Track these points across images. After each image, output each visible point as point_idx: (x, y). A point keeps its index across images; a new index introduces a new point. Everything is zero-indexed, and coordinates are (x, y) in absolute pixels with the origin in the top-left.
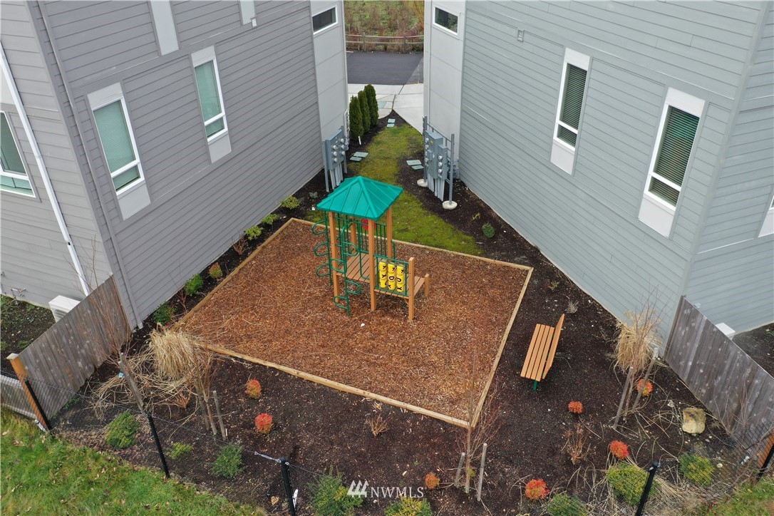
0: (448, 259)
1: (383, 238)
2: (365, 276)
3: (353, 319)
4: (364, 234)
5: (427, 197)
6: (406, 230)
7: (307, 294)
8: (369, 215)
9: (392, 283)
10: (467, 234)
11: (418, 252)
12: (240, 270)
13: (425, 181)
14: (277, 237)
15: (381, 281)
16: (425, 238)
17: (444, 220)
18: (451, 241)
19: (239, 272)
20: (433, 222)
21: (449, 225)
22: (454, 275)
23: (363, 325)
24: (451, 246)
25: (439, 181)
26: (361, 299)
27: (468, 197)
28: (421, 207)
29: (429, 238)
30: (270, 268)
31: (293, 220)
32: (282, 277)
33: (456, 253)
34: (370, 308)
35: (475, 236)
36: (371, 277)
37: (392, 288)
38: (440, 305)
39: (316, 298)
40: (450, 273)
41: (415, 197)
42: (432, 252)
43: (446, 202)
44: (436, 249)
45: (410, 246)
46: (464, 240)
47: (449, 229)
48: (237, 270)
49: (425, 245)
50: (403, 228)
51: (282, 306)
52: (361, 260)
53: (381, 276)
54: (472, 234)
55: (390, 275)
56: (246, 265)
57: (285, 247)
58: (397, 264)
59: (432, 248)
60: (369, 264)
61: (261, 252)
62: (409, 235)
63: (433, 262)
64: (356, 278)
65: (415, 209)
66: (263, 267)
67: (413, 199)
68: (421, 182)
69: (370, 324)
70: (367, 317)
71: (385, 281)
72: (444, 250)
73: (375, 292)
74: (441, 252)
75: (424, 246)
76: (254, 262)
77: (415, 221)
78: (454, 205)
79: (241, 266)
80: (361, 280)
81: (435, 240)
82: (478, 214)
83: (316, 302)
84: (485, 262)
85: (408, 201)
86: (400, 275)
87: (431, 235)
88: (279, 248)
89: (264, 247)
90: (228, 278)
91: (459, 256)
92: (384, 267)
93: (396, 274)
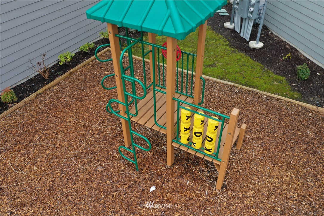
0: (260, 100)
1: (190, 72)
2: (161, 122)
3: (142, 177)
4: (161, 64)
5: (233, 37)
6: (214, 65)
7: (96, 132)
8: (169, 29)
9: (198, 142)
10: (278, 74)
11: (227, 90)
12: (38, 95)
13: (231, 24)
14: (88, 64)
15: (182, 134)
16: (234, 75)
17: (252, 58)
18: (262, 81)
19: (36, 98)
20: (240, 59)
21: (258, 64)
22: (270, 122)
23: (153, 189)
24: (262, 86)
25: (247, 21)
26: (157, 145)
27: (272, 39)
28: (228, 45)
29: (238, 75)
30: (69, 95)
31: (108, 50)
32: (77, 108)
33: (269, 94)
34: (165, 160)
35: (287, 77)
36: (169, 126)
37: (198, 146)
38: (256, 165)
39: (105, 139)
40: (265, 119)
41: (222, 36)
42: (241, 91)
43: (252, 42)
44: (246, 88)
45: (217, 82)
46: (276, 80)
47: (259, 68)
48: (34, 95)
49: (234, 82)
50: (211, 63)
51: (62, 147)
52: (155, 102)
53: (182, 129)
54: (283, 74)
55: (195, 130)
56: (46, 90)
57: (93, 74)
58: (208, 115)
59: (241, 86)
60: (168, 108)
61: (67, 78)
62: (216, 70)
63: (243, 103)
64: (149, 126)
65: (222, 47)
66: (63, 94)
67: (220, 38)
68: (228, 25)
69: (162, 189)
70: (159, 175)
71: (187, 136)
72: (256, 90)
73: (173, 147)
74: (252, 91)
75: (232, 84)
76: (56, 87)
77: (222, 57)
78: (261, 45)
79: (39, 91)
80: (156, 128)
81: (244, 78)
82: (289, 54)
83: (103, 144)
84: (304, 108)
85: (216, 40)
86: (211, 133)
87: (239, 72)
88: (86, 75)
89: (71, 73)
90: (22, 103)
91: (273, 98)
92: (188, 117)
93: (205, 130)
